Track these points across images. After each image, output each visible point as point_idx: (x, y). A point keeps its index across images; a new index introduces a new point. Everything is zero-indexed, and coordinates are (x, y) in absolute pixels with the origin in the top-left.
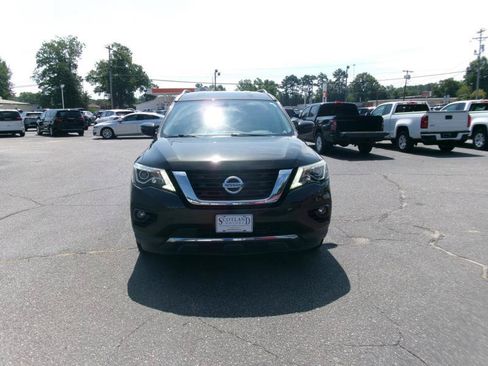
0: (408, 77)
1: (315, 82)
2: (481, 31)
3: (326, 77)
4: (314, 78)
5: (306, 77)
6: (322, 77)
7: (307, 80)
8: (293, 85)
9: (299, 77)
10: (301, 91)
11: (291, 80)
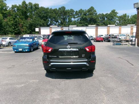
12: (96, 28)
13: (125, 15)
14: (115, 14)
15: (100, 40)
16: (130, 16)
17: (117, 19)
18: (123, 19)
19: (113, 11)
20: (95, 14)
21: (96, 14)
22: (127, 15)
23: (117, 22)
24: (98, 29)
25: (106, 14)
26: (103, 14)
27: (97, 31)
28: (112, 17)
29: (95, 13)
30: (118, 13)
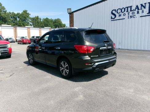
12: (14, 29)
13: (37, 18)
14: (27, 15)
15: (27, 42)
16: (42, 19)
17: (30, 20)
18: (36, 22)
19: (25, 12)
20: (3, 11)
21: (5, 12)
22: (39, 17)
23: (30, 23)
24: (17, 30)
25: (18, 13)
26: (15, 14)
27: (15, 32)
28: (25, 18)
29: (5, 10)
30: (30, 14)
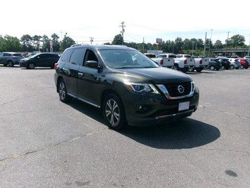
0: (92, 41)
1: (41, 39)
2: (123, 23)
3: (47, 37)
4: (40, 37)
5: (36, 36)
6: (45, 37)
7: (37, 38)
8: (28, 40)
9: (31, 36)
10: (33, 44)
11: (27, 38)
